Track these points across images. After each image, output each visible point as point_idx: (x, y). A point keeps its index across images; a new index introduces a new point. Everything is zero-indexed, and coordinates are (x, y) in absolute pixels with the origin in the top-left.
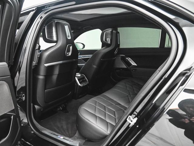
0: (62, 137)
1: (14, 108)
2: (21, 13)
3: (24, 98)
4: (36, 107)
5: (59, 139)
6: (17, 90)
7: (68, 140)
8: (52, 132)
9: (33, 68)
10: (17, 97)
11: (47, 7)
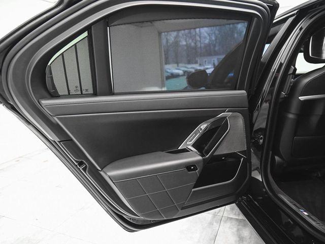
0: (306, 214)
1: (246, 149)
2: (274, 21)
3: (261, 141)
4: (277, 158)
5: (300, 213)
6: (254, 129)
7: (314, 221)
8: (292, 200)
9: (280, 100)
10: (252, 138)
11: (316, 7)
